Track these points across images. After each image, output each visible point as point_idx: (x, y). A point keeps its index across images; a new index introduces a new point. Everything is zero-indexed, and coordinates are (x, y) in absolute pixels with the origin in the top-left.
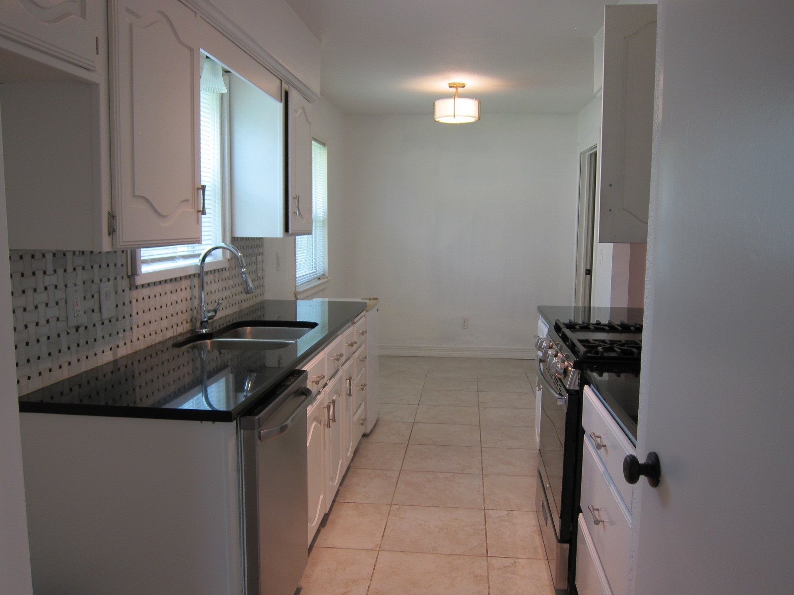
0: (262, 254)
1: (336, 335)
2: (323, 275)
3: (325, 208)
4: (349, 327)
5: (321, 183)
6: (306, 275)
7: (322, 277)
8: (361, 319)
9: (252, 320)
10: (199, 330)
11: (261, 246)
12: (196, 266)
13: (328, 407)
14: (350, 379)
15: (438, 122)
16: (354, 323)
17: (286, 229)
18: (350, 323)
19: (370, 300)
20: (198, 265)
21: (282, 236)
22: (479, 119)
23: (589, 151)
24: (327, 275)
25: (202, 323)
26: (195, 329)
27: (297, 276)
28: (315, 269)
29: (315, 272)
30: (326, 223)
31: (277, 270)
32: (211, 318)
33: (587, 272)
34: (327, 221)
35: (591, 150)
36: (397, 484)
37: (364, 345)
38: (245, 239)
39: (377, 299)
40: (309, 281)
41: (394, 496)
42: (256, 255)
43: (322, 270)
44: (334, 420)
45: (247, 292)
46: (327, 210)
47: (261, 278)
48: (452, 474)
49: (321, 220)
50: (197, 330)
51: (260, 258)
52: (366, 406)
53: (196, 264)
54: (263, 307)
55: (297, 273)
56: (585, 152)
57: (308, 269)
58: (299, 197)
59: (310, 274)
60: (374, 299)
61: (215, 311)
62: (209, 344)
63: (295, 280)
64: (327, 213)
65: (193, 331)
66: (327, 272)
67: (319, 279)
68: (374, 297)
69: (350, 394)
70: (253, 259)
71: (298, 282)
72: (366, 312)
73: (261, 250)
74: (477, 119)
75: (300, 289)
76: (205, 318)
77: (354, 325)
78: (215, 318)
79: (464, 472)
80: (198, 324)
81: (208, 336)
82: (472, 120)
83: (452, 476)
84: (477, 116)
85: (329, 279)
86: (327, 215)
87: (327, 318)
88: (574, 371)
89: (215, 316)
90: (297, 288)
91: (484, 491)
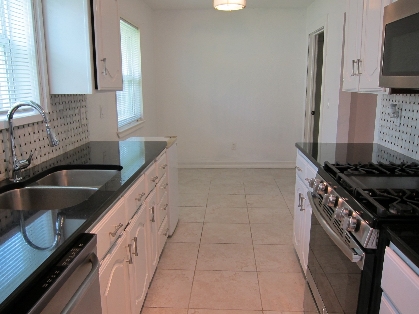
0: (85, 106)
1: (140, 175)
2: (140, 118)
3: (140, 73)
4: (152, 164)
5: (136, 56)
6: (127, 119)
7: (139, 120)
8: (163, 156)
9: (66, 164)
10: (13, 180)
11: (84, 100)
12: (5, 121)
13: (130, 246)
14: (153, 208)
15: (216, 9)
16: (156, 161)
17: (96, 86)
18: (153, 161)
19: (171, 138)
20: (6, 121)
21: (91, 93)
22: (245, 7)
23: (314, 33)
24: (143, 118)
25: (14, 171)
26: (9, 178)
27: (118, 121)
28: (135, 115)
29: (135, 116)
30: (141, 83)
31: (101, 118)
32: (25, 167)
33: (313, 113)
34: (141, 81)
35: (316, 32)
36: (192, 284)
37: (165, 174)
38: (67, 96)
39: (175, 137)
40: (129, 124)
41: (190, 299)
42: (79, 108)
43: (140, 115)
44: (136, 254)
45: (52, 144)
46: (141, 74)
47: (85, 125)
48: (234, 273)
49: (138, 81)
50: (11, 180)
51: (83, 110)
52: (169, 219)
53: (5, 120)
54: (89, 147)
55: (118, 119)
56: (312, 34)
57: (130, 114)
58: (105, 59)
59: (129, 118)
60: (173, 137)
61: (29, 161)
62: (19, 193)
63: (117, 124)
64: (141, 76)
65: (7, 180)
66: (143, 116)
67: (137, 121)
68: (174, 136)
69: (153, 221)
70: (77, 111)
71: (120, 125)
72: (166, 149)
73: (84, 104)
74: (243, 6)
75: (120, 131)
76: (17, 166)
77: (156, 162)
78: (28, 168)
79: (243, 270)
80: (11, 173)
81: (20, 185)
82: (240, 7)
83: (234, 275)
84: (244, 4)
85: (144, 121)
86: (141, 77)
87: (144, 147)
88: (372, 231)
89: (29, 164)
90: (118, 129)
91: (260, 290)
